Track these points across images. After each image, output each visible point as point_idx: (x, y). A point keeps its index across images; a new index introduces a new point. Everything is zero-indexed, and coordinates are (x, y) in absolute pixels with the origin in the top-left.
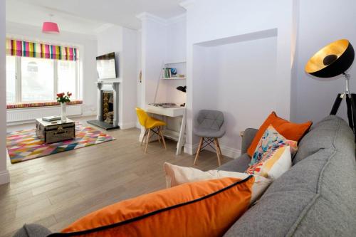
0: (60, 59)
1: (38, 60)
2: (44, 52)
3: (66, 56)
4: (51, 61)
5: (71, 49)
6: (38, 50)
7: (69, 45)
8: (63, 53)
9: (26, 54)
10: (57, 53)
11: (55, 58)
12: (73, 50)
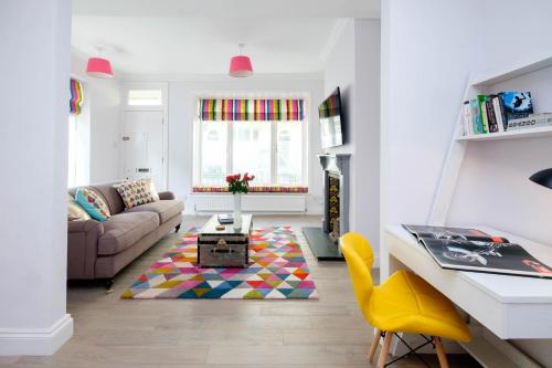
0: (279, 119)
1: (251, 125)
2: (258, 111)
3: (288, 113)
4: (267, 124)
5: (296, 102)
6: (251, 110)
7: (292, 96)
8: (284, 110)
9: (238, 116)
10: (275, 111)
11: (272, 119)
12: (298, 103)
